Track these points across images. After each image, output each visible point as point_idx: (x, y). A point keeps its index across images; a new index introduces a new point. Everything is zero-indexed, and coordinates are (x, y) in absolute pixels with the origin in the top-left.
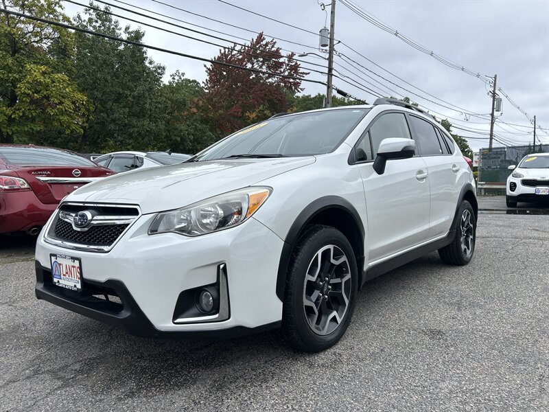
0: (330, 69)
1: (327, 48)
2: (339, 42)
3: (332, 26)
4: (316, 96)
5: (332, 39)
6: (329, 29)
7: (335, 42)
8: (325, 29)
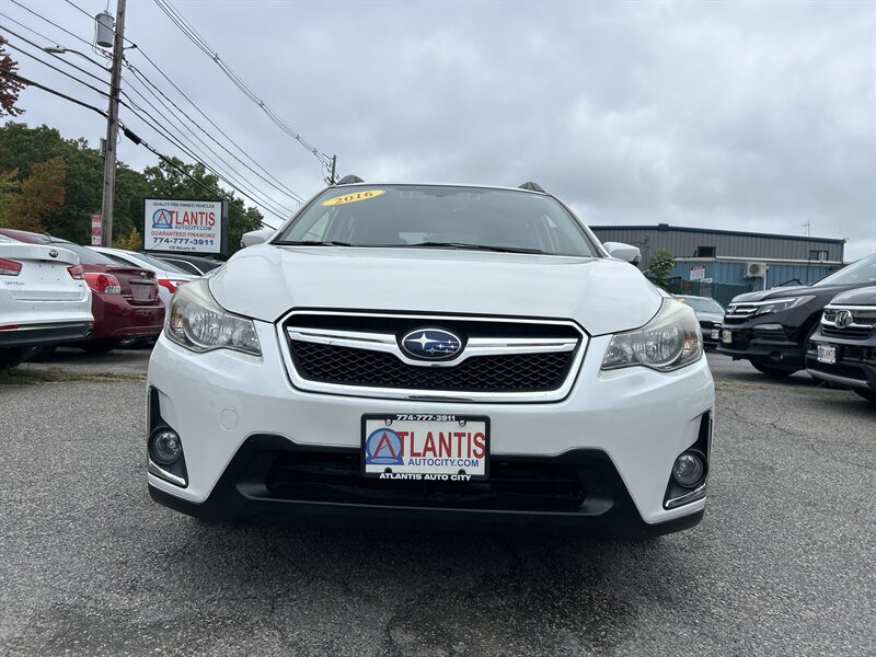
0: (115, 90)
1: (111, 50)
2: (135, 46)
3: (121, 14)
4: (38, 130)
5: (119, 37)
6: (115, 16)
7: (126, 44)
8: (106, 15)
